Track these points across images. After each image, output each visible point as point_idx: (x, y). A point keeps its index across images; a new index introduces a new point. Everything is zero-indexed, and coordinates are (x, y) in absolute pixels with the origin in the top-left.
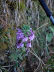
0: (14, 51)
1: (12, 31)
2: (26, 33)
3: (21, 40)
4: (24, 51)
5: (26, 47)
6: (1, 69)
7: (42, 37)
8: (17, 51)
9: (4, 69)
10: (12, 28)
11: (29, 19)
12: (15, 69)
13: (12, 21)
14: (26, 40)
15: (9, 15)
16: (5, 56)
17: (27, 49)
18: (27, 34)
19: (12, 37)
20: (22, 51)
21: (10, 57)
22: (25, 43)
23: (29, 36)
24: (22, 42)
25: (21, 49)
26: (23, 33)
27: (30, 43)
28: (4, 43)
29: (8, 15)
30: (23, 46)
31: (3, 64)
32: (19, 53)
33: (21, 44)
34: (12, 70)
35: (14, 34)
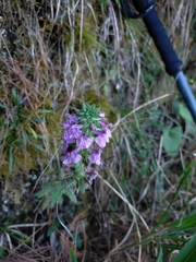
0: (54, 176)
1: (52, 114)
2: (87, 126)
3: (75, 144)
4: (83, 174)
5: (86, 164)
6: (10, 232)
8: (63, 175)
9: (19, 233)
10: (52, 105)
11: (108, 78)
12: (53, 236)
13: (55, 83)
14: (88, 144)
15: (45, 62)
16: (24, 191)
18: (91, 129)
19: (50, 132)
20: (76, 173)
23: (96, 136)
24: (78, 150)
25: (73, 169)
26: (81, 126)
27: (97, 152)
28: (25, 150)
29: (42, 64)
30: (78, 159)
31: (14, 218)
32: (68, 180)
33: (73, 156)
34: (42, 237)
35: (57, 124)
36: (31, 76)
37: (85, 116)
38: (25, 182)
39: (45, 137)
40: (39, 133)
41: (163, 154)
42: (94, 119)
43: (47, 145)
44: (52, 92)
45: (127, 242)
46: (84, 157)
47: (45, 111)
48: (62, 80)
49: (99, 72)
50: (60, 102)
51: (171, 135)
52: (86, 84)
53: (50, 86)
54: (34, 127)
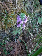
0: (15, 29)
1: (14, 15)
3: (19, 22)
4: (21, 29)
5: (22, 27)
6: (7, 40)
7: (35, 20)
8: (17, 29)
9: (9, 40)
10: (14, 13)
12: (16, 40)
13: (14, 8)
14: (22, 22)
16: (9, 32)
17: (23, 27)
18: (23, 19)
20: (20, 28)
21: (13, 32)
22: (22, 24)
23: (24, 20)
24: (20, 24)
25: (19, 28)
26: (21, 18)
27: (24, 24)
28: (9, 23)
30: (20, 26)
31: (8, 37)
32: (18, 30)
33: (19, 25)
34: (13, 40)
35: (15, 17)
36: (9, 7)
37: (22, 16)
38: (9, 30)
39: (13, 20)
40: (11, 20)
41: (38, 24)
42: (24, 17)
43: (13, 22)
44: (13, 10)
45: (30, 41)
46: (21, 25)
47: (12, 15)
48: (16, 7)
49: (24, 5)
50: (15, 12)
51: (40, 19)
52: (21, 8)
53: (13, 9)
54: (10, 18)
